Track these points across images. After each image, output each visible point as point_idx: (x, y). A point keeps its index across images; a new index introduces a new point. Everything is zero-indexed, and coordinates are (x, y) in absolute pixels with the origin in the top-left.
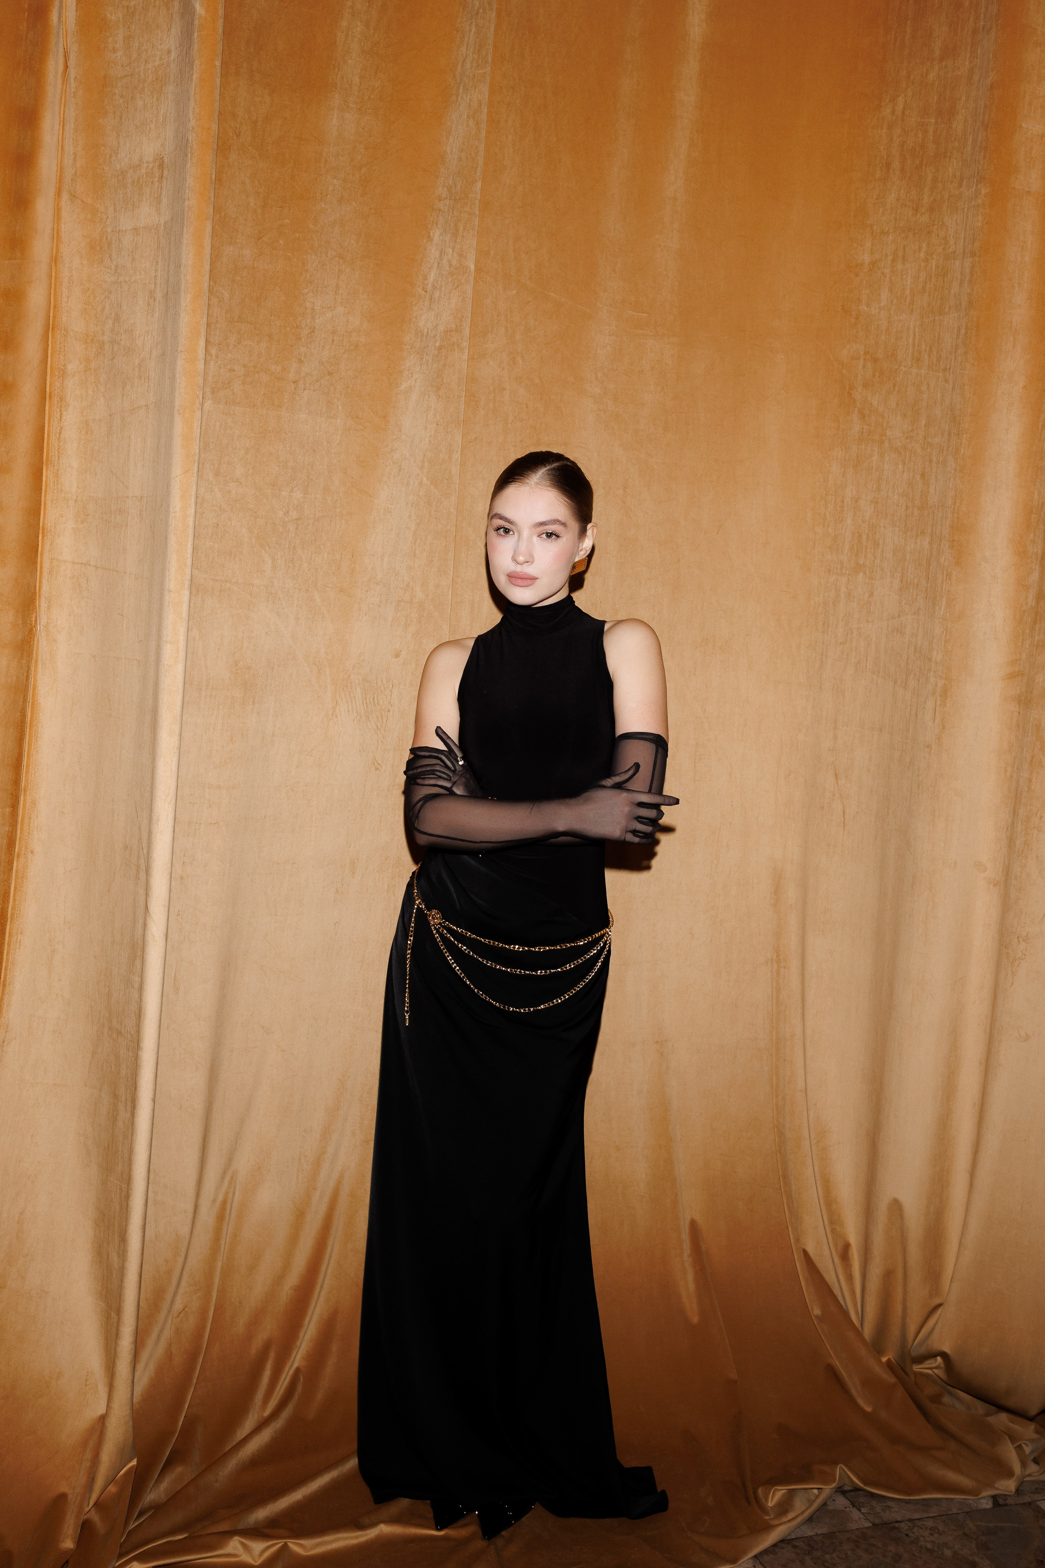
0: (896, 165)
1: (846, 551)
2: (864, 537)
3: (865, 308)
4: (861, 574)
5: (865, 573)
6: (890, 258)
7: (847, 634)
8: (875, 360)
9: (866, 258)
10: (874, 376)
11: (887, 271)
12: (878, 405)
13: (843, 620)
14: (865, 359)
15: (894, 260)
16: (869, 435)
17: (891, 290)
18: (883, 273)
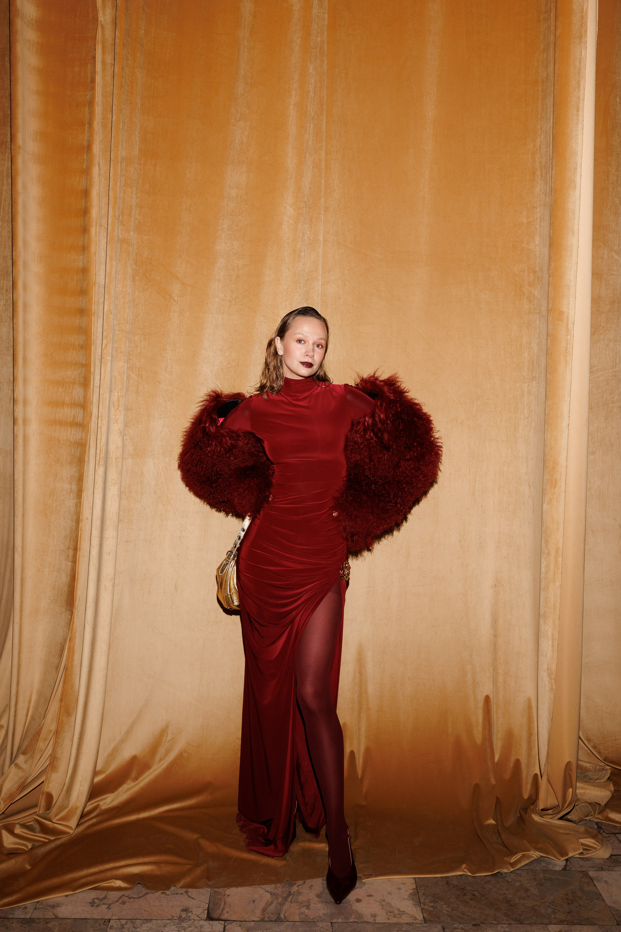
0: (538, 173)
1: (526, 371)
2: (535, 362)
3: (526, 246)
4: (535, 381)
5: (536, 381)
6: (538, 220)
7: (530, 412)
8: (535, 272)
9: (525, 220)
10: (535, 280)
11: (538, 226)
12: (537, 294)
13: (527, 406)
14: (528, 272)
15: (541, 221)
16: (534, 310)
17: (540, 236)
18: (535, 228)
